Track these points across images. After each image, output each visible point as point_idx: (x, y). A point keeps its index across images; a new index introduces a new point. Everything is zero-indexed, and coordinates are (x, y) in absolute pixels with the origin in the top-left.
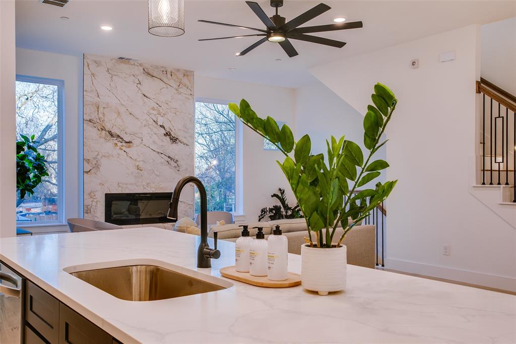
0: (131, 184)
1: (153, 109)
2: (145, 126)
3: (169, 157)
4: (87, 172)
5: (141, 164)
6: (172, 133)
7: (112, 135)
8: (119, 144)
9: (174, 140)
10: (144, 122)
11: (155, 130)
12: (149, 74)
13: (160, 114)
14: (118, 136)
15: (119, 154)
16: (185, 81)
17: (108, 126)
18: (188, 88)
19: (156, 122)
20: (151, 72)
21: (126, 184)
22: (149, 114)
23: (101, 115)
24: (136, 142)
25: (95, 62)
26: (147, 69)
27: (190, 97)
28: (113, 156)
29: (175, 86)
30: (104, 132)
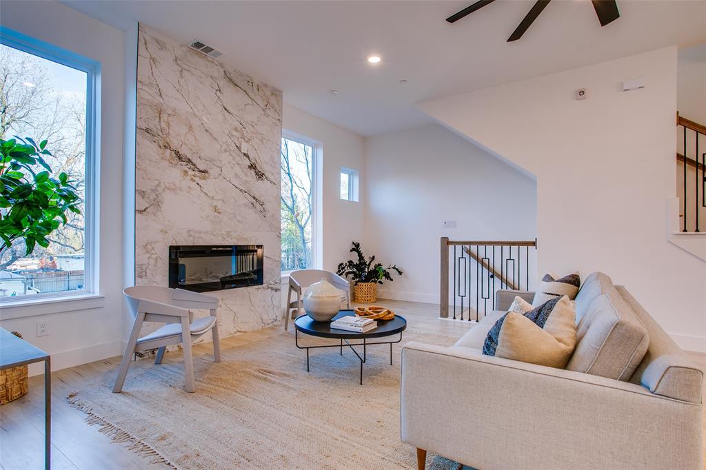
0: (207, 232)
1: (236, 129)
2: (226, 151)
3: (254, 198)
4: (141, 212)
5: (219, 204)
6: (257, 166)
7: (180, 158)
8: (191, 173)
9: (260, 175)
10: (224, 146)
11: (238, 158)
12: (231, 80)
13: (244, 139)
14: (189, 161)
15: (189, 188)
16: (273, 100)
17: (175, 143)
18: (276, 110)
19: (239, 148)
20: (234, 79)
21: (200, 232)
22: (231, 136)
23: (163, 125)
24: (214, 171)
25: (157, 41)
26: (230, 73)
27: (278, 123)
28: (181, 189)
29: (262, 105)
30: (168, 152)
